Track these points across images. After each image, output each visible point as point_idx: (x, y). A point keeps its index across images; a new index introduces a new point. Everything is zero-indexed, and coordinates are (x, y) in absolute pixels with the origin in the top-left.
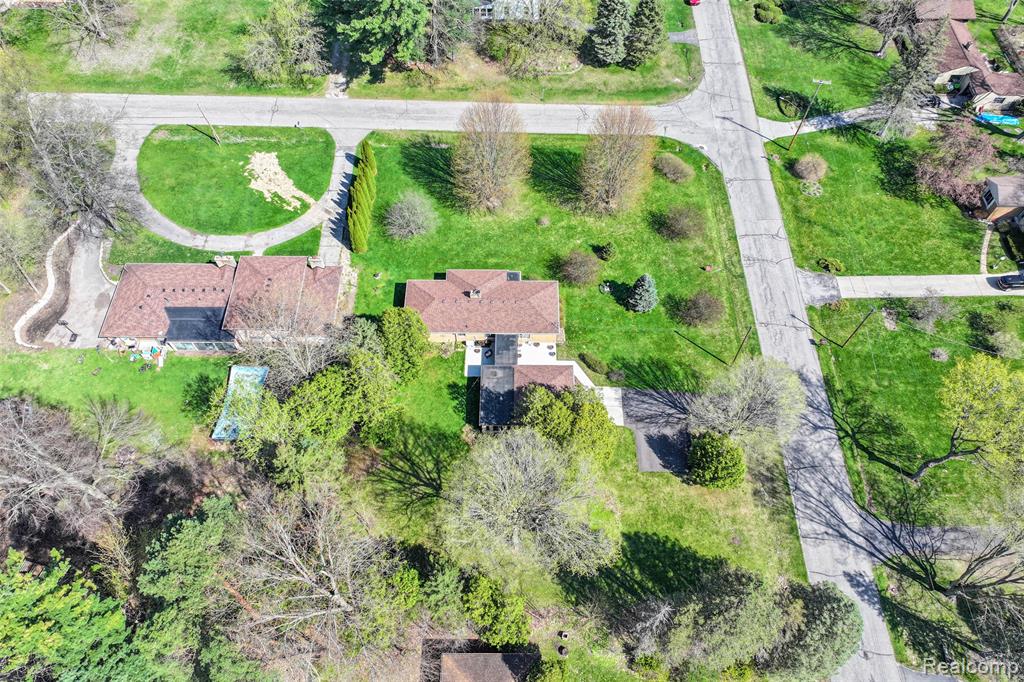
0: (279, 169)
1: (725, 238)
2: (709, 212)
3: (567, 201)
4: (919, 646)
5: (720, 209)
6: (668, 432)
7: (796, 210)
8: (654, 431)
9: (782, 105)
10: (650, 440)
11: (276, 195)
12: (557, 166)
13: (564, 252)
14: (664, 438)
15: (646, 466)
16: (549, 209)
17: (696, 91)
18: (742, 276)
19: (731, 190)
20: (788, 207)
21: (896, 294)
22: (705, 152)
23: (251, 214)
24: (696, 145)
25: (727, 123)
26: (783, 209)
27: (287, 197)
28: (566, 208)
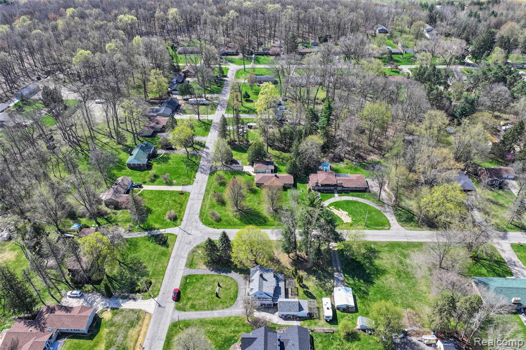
0: (341, 217)
1: (206, 200)
2: (207, 207)
3: (250, 209)
4: (202, 143)
5: (204, 208)
6: (234, 165)
7: (181, 207)
8: (238, 165)
9: (166, 238)
10: (239, 164)
11: (339, 210)
12: (252, 219)
13: (252, 195)
14: (236, 164)
15: (241, 161)
16: (255, 207)
17: (195, 245)
18: (206, 191)
19: (199, 211)
20: (184, 207)
21: (169, 187)
22: (202, 223)
23: (343, 205)
24: (204, 226)
25: (189, 232)
26: (186, 207)
27: (335, 209)
28: (250, 207)
